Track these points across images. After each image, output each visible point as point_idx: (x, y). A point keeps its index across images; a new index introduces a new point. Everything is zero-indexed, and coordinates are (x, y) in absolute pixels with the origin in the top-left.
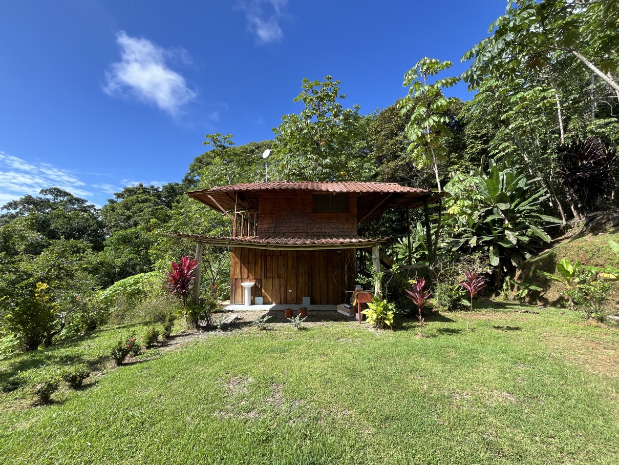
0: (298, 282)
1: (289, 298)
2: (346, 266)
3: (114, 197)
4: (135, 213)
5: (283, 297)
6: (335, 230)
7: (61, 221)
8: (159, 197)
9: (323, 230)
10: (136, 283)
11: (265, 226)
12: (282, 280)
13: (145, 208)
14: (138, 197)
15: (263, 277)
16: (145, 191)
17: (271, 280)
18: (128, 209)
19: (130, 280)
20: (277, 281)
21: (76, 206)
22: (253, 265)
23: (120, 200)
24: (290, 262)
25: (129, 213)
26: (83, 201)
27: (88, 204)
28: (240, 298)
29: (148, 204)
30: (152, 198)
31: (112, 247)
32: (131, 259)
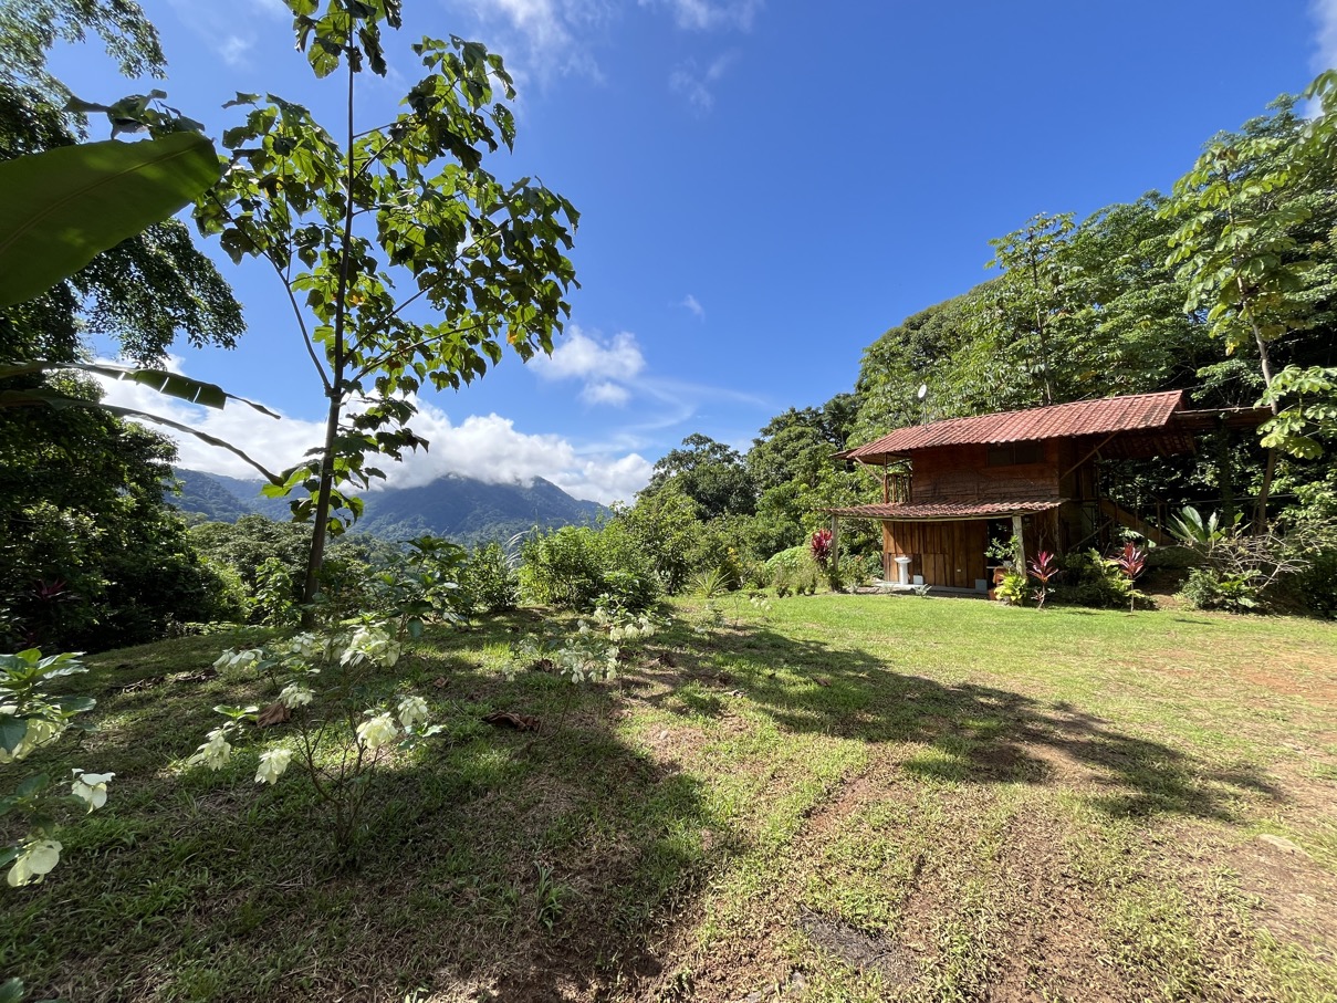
0: (968, 560)
1: (957, 579)
2: (1041, 540)
3: (759, 436)
4: (788, 457)
5: (948, 577)
6: (1021, 489)
7: (707, 478)
8: (819, 424)
9: (1003, 490)
10: (792, 557)
11: (921, 489)
12: (947, 556)
13: (801, 449)
14: (790, 431)
15: (922, 551)
16: (799, 418)
17: (932, 556)
18: (779, 451)
19: (786, 553)
20: (940, 558)
21: (718, 456)
22: (909, 538)
23: (768, 439)
24: (957, 534)
25: (780, 459)
26: (726, 448)
27: (731, 450)
28: (896, 576)
29: (803, 441)
30: (808, 430)
31: (765, 512)
32: (788, 529)
